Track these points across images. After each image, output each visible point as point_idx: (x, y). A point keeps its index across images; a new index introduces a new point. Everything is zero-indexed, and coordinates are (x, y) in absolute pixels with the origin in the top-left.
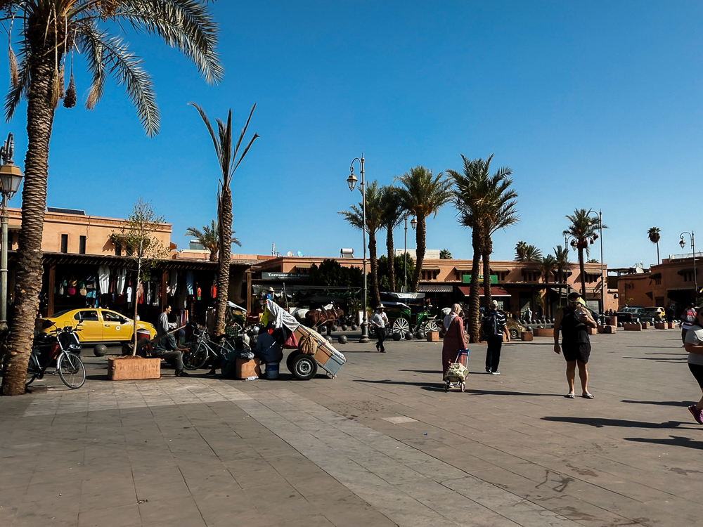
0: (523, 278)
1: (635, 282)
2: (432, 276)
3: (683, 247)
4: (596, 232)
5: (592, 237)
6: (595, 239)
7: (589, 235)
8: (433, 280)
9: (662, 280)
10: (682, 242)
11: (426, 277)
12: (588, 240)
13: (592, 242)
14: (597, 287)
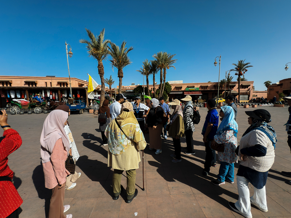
0: (214, 88)
1: (274, 88)
2: (180, 89)
3: (286, 70)
4: (247, 69)
5: (245, 71)
6: (246, 71)
7: (243, 70)
8: (180, 90)
9: (283, 86)
10: (286, 68)
11: (178, 89)
12: (243, 72)
13: (244, 73)
14: (248, 90)
